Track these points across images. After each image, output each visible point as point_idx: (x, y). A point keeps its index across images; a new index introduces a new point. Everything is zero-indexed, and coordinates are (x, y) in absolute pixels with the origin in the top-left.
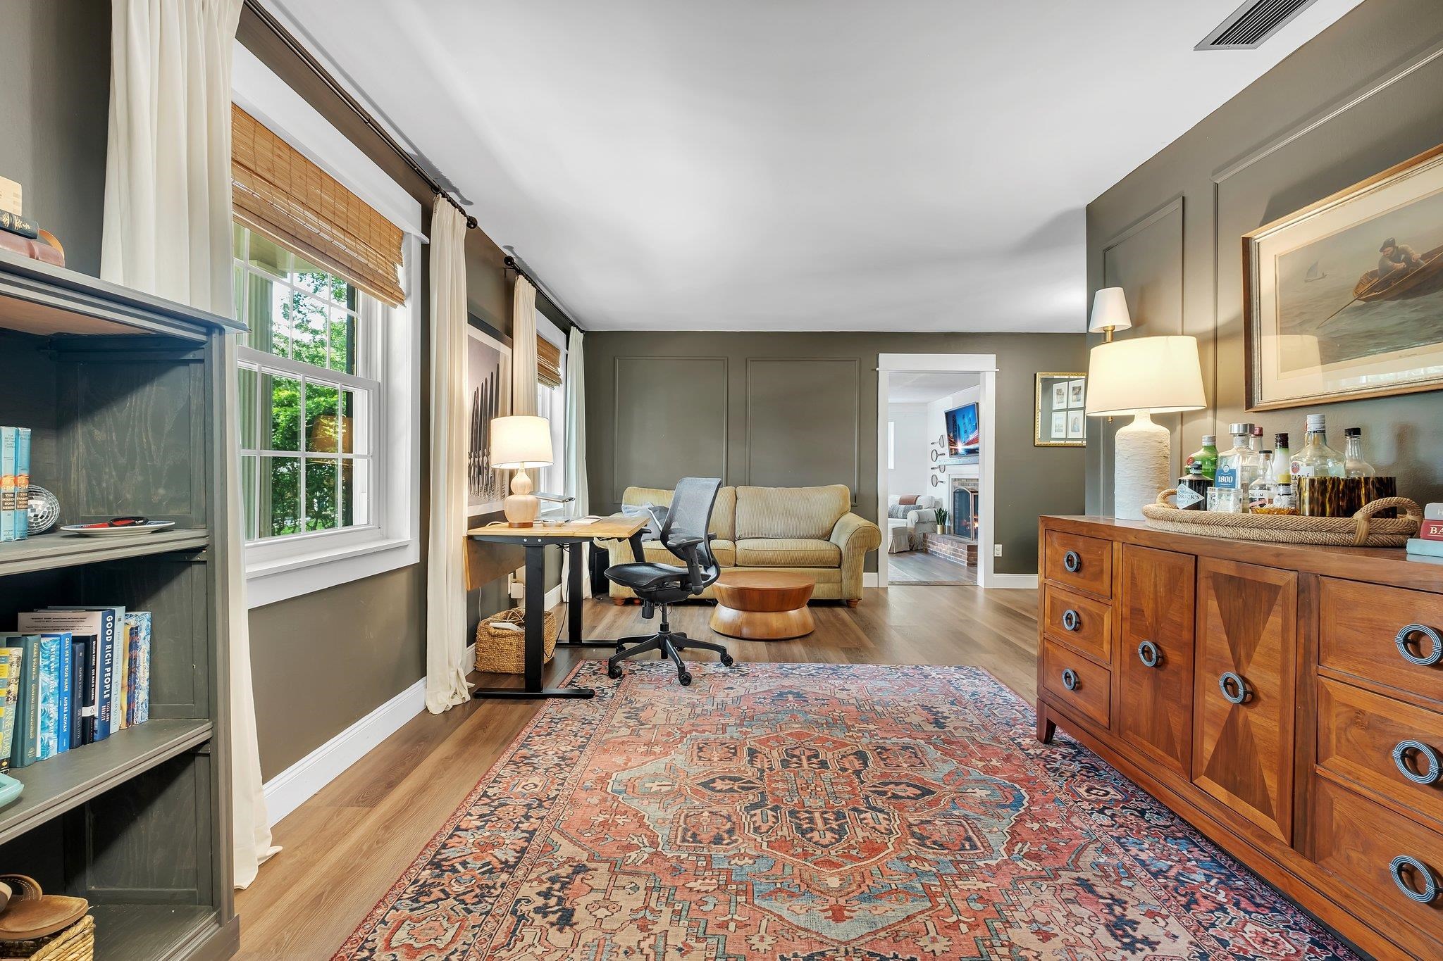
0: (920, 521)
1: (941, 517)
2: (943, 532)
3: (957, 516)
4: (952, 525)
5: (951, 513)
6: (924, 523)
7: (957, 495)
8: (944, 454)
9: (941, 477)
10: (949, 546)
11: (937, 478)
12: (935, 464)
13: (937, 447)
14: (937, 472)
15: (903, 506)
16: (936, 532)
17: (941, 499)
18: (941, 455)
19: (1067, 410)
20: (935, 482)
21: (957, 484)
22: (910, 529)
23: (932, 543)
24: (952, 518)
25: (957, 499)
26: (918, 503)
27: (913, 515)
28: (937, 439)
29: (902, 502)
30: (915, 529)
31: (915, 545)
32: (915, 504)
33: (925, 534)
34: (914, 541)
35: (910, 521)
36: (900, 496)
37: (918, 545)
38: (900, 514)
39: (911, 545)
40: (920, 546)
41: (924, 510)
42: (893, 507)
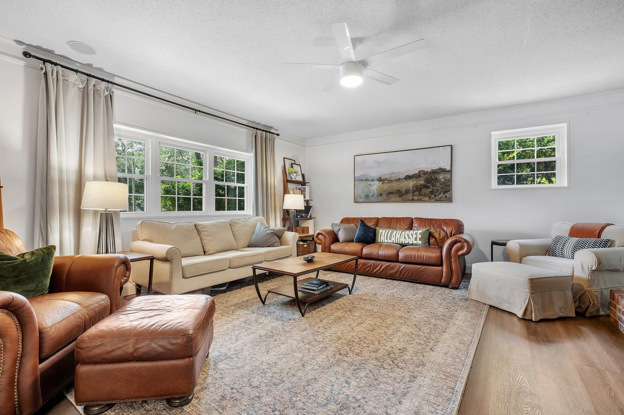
0: (603, 269)
6: (614, 272)
15: (574, 240)
22: (579, 278)
26: (605, 237)
27: (587, 258)
29: (576, 232)
30: (590, 282)
31: (591, 310)
32: (599, 236)
33: (612, 293)
34: (588, 304)
35: (580, 267)
36: (573, 224)
37: (598, 310)
38: (568, 250)
39: (583, 306)
40: (602, 313)
41: (615, 248)
42: (558, 240)
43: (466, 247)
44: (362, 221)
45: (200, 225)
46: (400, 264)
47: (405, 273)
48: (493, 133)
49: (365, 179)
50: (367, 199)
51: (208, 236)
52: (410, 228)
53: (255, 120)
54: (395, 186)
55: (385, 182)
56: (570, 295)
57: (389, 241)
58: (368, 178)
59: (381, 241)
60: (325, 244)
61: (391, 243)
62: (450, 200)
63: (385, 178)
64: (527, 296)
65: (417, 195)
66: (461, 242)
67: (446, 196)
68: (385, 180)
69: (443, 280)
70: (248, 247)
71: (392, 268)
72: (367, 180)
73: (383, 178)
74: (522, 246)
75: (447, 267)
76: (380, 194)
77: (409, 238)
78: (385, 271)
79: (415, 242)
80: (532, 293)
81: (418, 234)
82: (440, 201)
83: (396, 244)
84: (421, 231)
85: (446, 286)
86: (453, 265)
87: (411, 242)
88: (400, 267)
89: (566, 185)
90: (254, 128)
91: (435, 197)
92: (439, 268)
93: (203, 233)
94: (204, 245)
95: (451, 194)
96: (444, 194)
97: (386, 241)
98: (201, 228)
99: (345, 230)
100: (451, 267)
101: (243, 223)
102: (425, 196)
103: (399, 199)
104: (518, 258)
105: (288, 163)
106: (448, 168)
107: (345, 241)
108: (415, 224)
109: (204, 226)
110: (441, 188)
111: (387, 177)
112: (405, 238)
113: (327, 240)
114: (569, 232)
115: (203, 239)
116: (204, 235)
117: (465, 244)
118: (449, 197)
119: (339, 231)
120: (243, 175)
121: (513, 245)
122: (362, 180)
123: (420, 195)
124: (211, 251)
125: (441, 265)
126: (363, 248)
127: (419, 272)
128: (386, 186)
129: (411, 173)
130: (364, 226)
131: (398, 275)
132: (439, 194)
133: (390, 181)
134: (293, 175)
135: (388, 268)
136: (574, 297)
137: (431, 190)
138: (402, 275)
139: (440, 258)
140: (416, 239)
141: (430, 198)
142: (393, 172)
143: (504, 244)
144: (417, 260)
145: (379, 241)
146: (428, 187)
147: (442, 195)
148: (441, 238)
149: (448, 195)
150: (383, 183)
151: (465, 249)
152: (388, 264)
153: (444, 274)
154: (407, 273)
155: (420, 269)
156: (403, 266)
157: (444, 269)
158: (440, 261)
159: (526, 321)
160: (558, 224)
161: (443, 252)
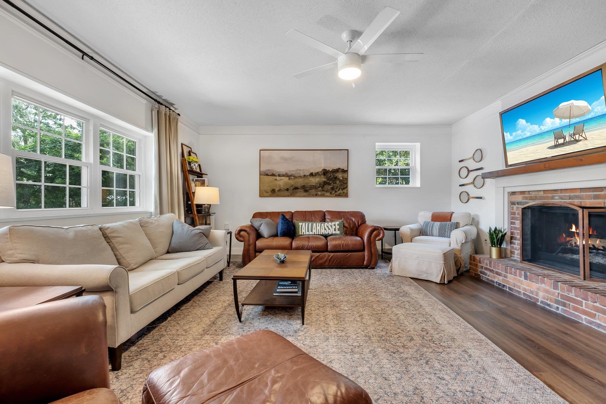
8: (480, 169)
11: (468, 195)
12: (465, 181)
13: (469, 163)
14: (468, 188)
15: (438, 223)
18: (475, 170)
20: (466, 198)
22: (456, 250)
28: (469, 155)
29: (436, 218)
30: (461, 251)
32: (451, 221)
35: (455, 242)
36: (431, 213)
38: (435, 231)
42: (427, 224)
43: (382, 233)
44: (283, 215)
45: (108, 228)
46: (328, 253)
47: (334, 261)
48: (377, 144)
49: (271, 174)
50: (274, 193)
51: (123, 243)
52: (324, 220)
53: (157, 91)
54: (300, 182)
55: (291, 177)
57: (311, 233)
58: (274, 173)
59: (302, 234)
60: (249, 241)
61: (313, 235)
62: (346, 195)
63: (291, 174)
64: (442, 266)
65: (320, 191)
66: (378, 230)
67: (344, 192)
68: (291, 176)
69: (365, 262)
70: (168, 252)
71: (322, 258)
72: (273, 175)
73: (290, 174)
74: (410, 230)
75: (368, 251)
76: (286, 189)
77: (329, 229)
78: (315, 262)
79: (334, 232)
80: (445, 264)
81: (336, 225)
82: (339, 196)
83: (317, 235)
84: (338, 223)
85: (366, 267)
87: (330, 233)
88: (329, 256)
89: (419, 186)
90: (156, 100)
91: (335, 193)
92: (360, 254)
93: (114, 241)
94: (119, 257)
95: (347, 191)
96: (342, 191)
97: (307, 233)
98: (111, 233)
99: (267, 224)
100: (371, 251)
101: (156, 223)
102: (327, 191)
103: (305, 194)
104: (409, 239)
105: (186, 150)
106: (346, 169)
107: (270, 237)
108: (328, 217)
109: (114, 231)
110: (340, 185)
111: (293, 173)
112: (325, 229)
113: (251, 237)
114: (431, 218)
115: (116, 248)
116: (117, 243)
117: (381, 231)
118: (346, 193)
119: (260, 226)
120: (133, 159)
121: (405, 229)
122: (269, 175)
123: (323, 191)
124: (133, 265)
125: (363, 250)
126: (292, 242)
127: (346, 258)
128: (292, 182)
129: (314, 171)
130: (286, 220)
131: (327, 264)
132: (339, 190)
133: (295, 177)
134: (195, 165)
135: (317, 259)
137: (332, 186)
138: (330, 263)
139: (363, 245)
140: (335, 230)
141: (331, 193)
142: (299, 169)
144: (346, 248)
145: (300, 234)
146: (329, 184)
147: (341, 191)
148: (352, 227)
149: (345, 191)
150: (289, 179)
151: (381, 235)
152: (318, 254)
153: (366, 258)
154: (335, 261)
155: (347, 256)
156: (332, 254)
157: (366, 253)
158: (363, 247)
159: (442, 284)
160: (421, 213)
161: (364, 239)
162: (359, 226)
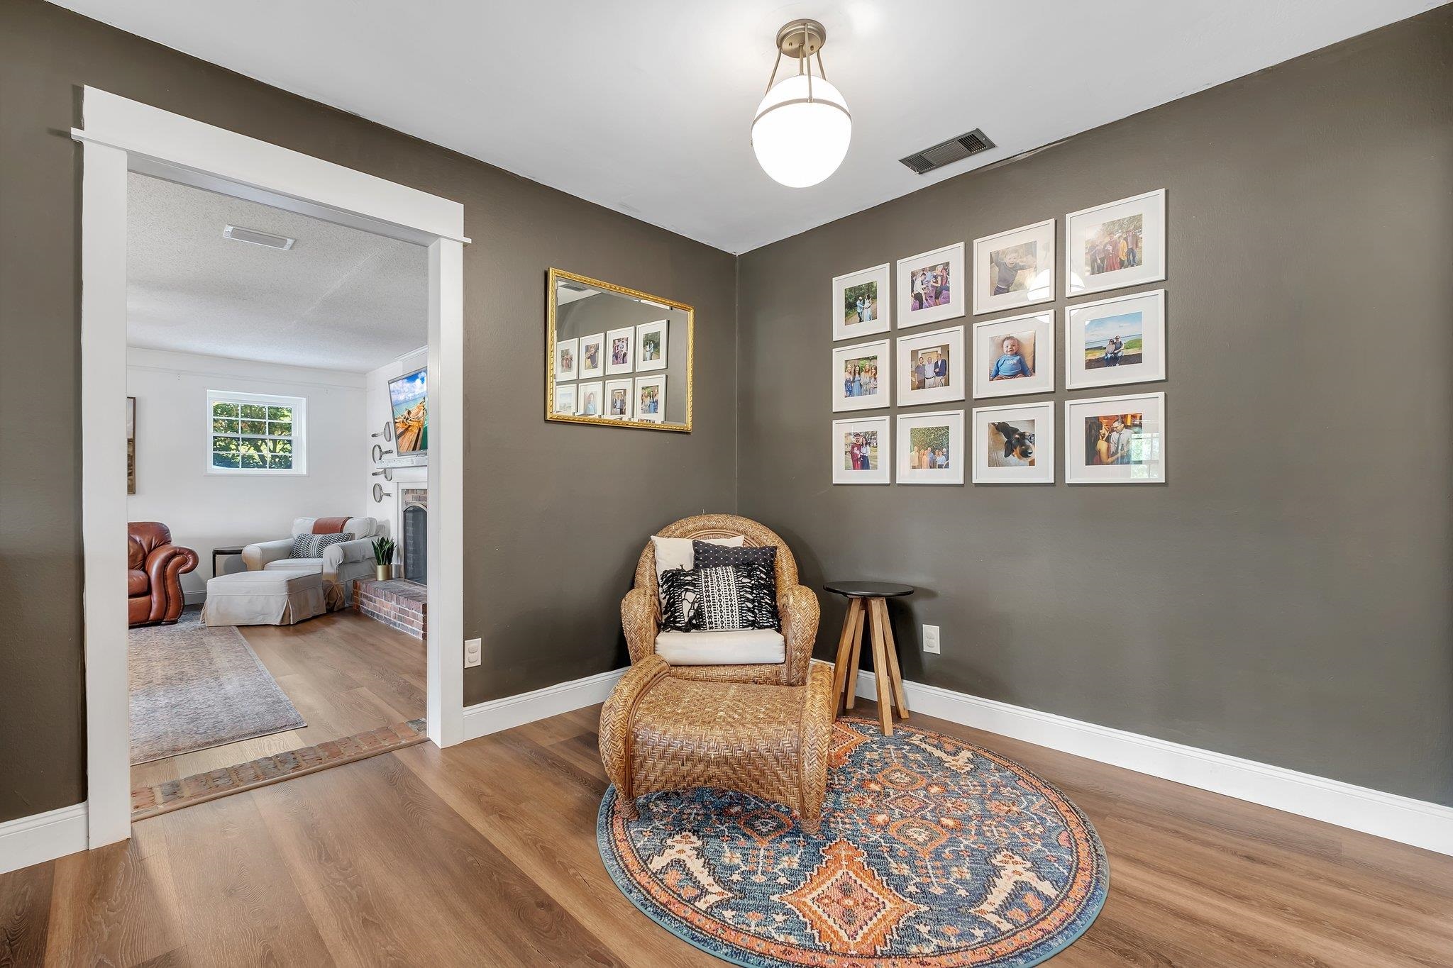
0: (348, 561)
1: (384, 552)
2: (388, 576)
3: (411, 548)
4: (402, 564)
5: (401, 544)
6: (356, 562)
7: (410, 515)
8: (390, 452)
9: (388, 487)
10: (394, 603)
11: (381, 489)
12: (378, 467)
13: (381, 441)
14: (381, 480)
15: (319, 537)
16: (375, 575)
17: (388, 521)
18: (386, 452)
19: (578, 381)
20: (379, 494)
21: (410, 498)
22: (328, 574)
23: (367, 597)
24: (402, 553)
25: (410, 522)
26: (346, 530)
27: (333, 552)
28: (380, 429)
29: (320, 528)
30: (338, 575)
31: (338, 603)
32: (341, 532)
33: (355, 582)
34: (335, 597)
35: (329, 562)
36: (315, 520)
37: (344, 603)
38: (313, 549)
39: (331, 602)
40: (346, 605)
41: (356, 541)
42: (301, 538)
43: (191, 560)
48: (209, 391)
56: (321, 592)
64: (284, 600)
66: (182, 554)
69: (152, 615)
74: (264, 550)
75: (159, 594)
80: (289, 596)
85: (157, 623)
86: (170, 590)
89: (305, 473)
92: (147, 598)
95: (134, 481)
100: (166, 592)
104: (259, 566)
114: (312, 529)
117: (190, 557)
121: (252, 550)
125: (148, 592)
136: (324, 594)
139: (147, 583)
143: (239, 552)
151: (190, 563)
153: (154, 606)
157: (155, 597)
158: (146, 588)
159: (284, 626)
160: (298, 521)
161: (151, 573)
162: (150, 551)
